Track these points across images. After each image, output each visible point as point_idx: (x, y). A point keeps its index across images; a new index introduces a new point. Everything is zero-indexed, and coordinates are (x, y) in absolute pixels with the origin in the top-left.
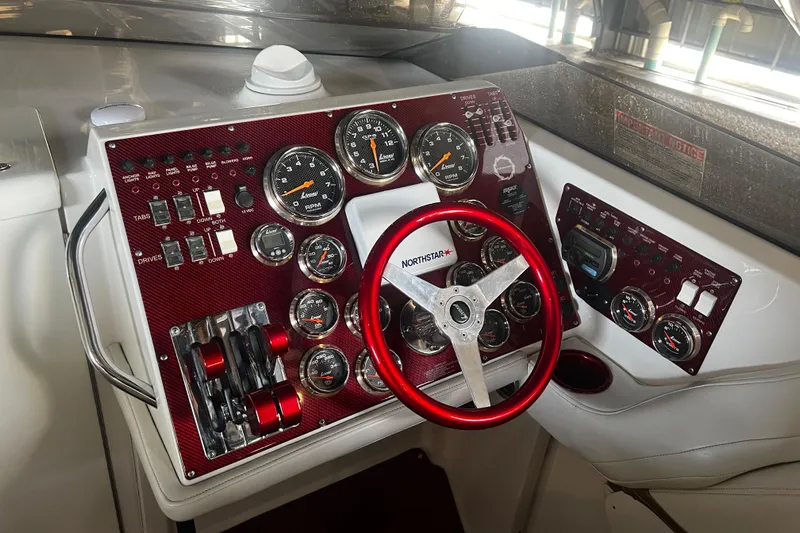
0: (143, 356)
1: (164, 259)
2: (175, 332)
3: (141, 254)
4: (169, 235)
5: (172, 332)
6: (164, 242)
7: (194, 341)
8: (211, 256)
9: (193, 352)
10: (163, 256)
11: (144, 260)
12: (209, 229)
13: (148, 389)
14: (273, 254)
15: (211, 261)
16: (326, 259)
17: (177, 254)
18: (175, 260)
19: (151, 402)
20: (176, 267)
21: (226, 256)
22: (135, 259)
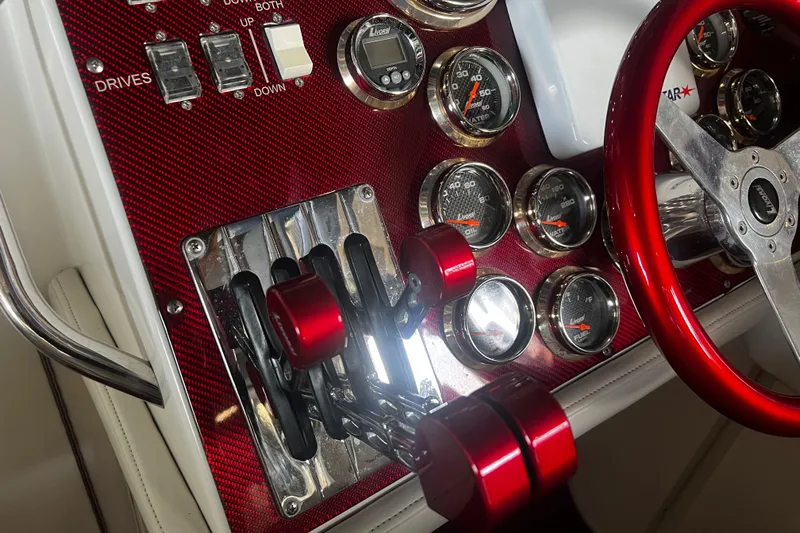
0: (120, 292)
1: (155, 83)
2: (194, 251)
3: (100, 69)
4: (165, 29)
5: (188, 249)
6: (154, 43)
7: (236, 270)
8: (258, 81)
9: (239, 293)
10: (153, 75)
11: (110, 83)
12: (249, 21)
13: (142, 373)
14: (386, 80)
15: (259, 92)
16: (478, 98)
17: (185, 73)
18: (182, 84)
19: (151, 394)
20: (186, 101)
21: (290, 83)
22: (88, 79)
